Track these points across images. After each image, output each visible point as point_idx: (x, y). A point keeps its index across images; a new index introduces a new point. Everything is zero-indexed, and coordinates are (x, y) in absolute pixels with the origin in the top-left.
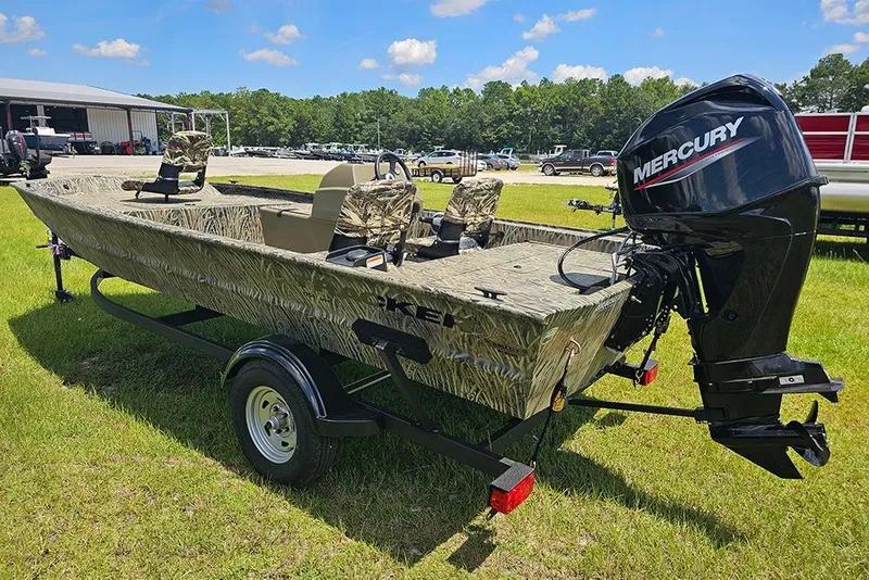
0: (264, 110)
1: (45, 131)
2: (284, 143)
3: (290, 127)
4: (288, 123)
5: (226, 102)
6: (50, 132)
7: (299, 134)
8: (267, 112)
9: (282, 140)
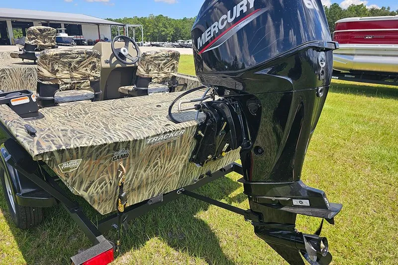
0: (161, 25)
1: (64, 35)
2: (169, 40)
3: (172, 32)
4: (171, 31)
5: (144, 21)
6: (66, 35)
7: (176, 35)
8: (161, 26)
9: (168, 39)
